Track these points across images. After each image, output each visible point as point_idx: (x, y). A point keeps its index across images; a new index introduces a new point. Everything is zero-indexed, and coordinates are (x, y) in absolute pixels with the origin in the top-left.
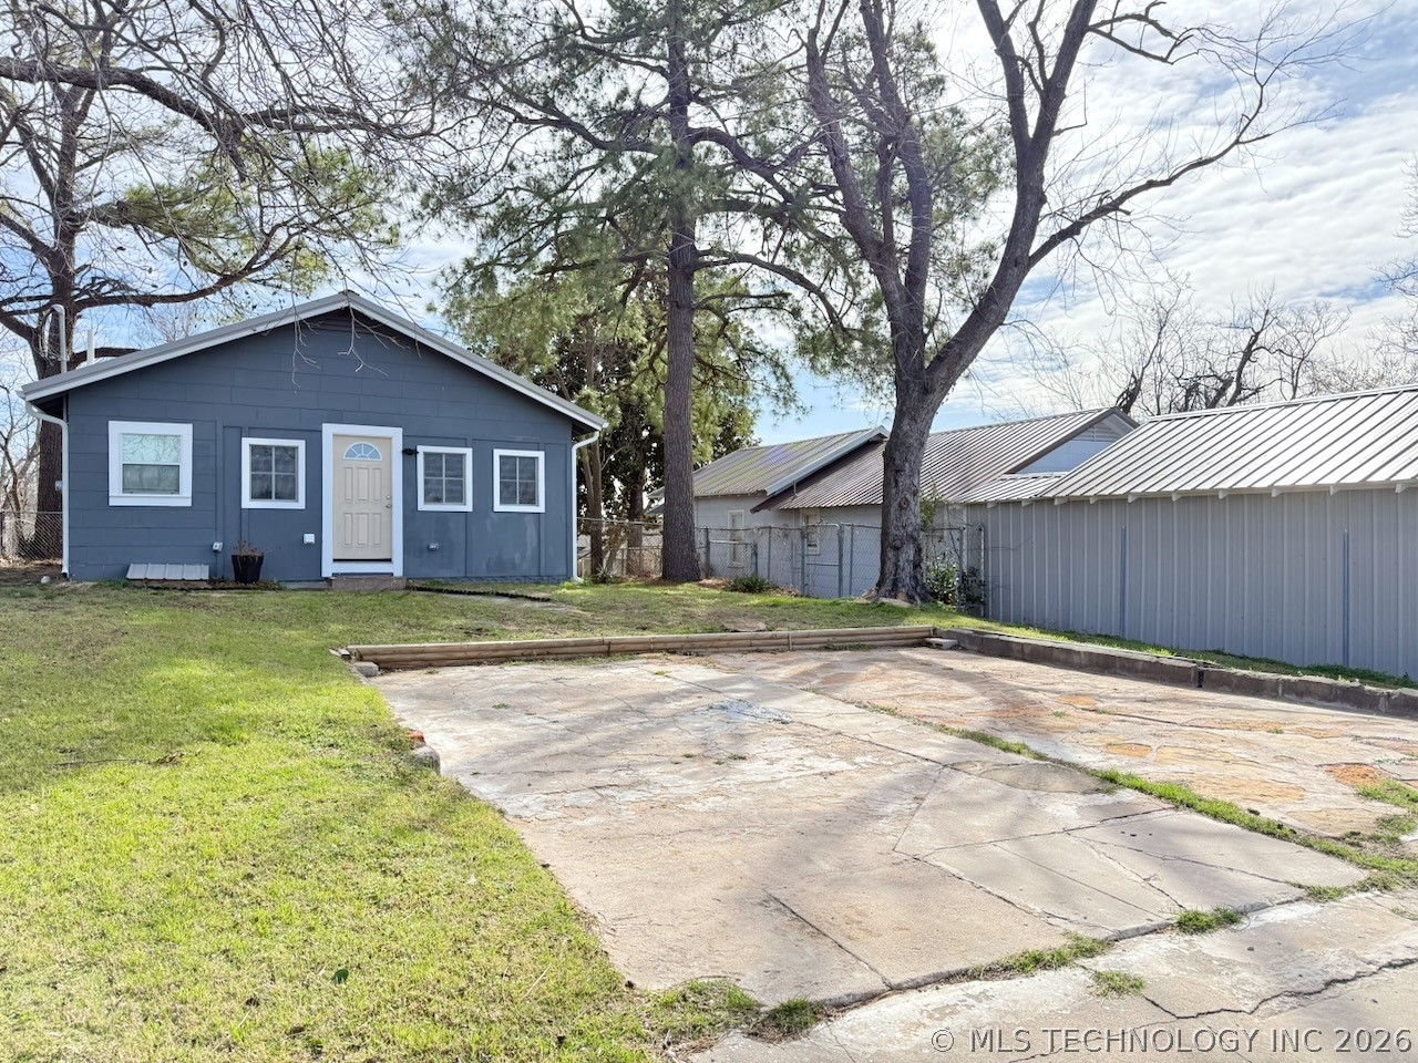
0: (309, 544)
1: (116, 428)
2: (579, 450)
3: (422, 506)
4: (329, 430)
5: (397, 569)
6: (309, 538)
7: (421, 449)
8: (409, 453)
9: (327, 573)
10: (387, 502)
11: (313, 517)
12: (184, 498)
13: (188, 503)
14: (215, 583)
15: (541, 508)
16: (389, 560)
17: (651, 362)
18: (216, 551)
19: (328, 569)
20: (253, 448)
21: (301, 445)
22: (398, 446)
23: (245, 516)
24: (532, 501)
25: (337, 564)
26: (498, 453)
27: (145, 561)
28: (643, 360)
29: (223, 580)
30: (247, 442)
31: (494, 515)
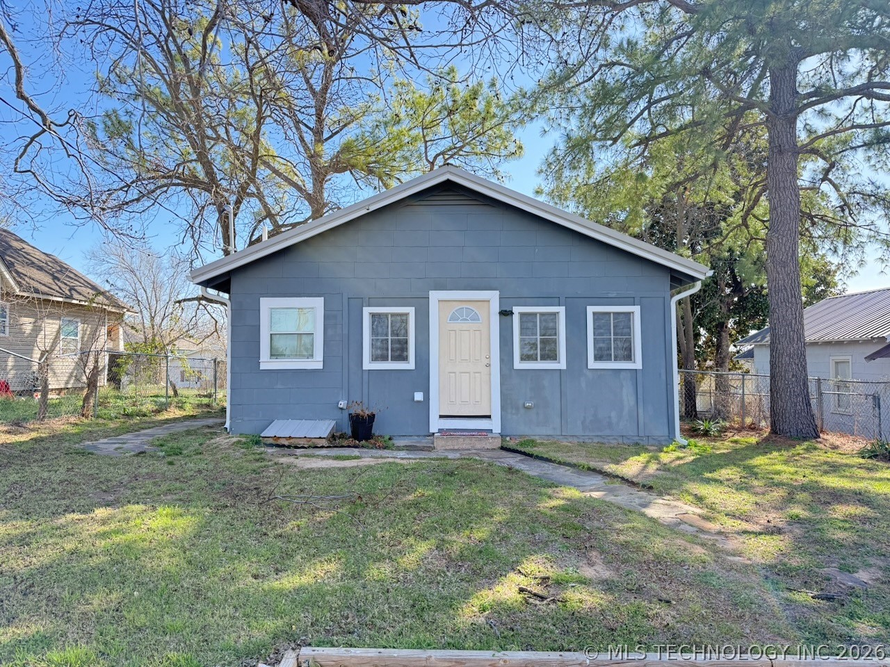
0: (418, 402)
1: (266, 304)
2: (679, 302)
3: (518, 364)
4: (435, 296)
5: (495, 425)
6: (419, 396)
7: (517, 310)
8: (505, 314)
9: (433, 429)
10: (487, 361)
11: (421, 377)
12: (316, 363)
13: (320, 366)
14: (335, 440)
15: (637, 364)
16: (489, 417)
17: (744, 219)
18: (342, 409)
19: (435, 425)
20: (373, 315)
21: (411, 311)
22: (495, 307)
23: (366, 377)
24: (629, 357)
25: (443, 420)
26: (591, 310)
27: (287, 416)
28: (736, 219)
29: (342, 436)
30: (367, 311)
31: (589, 373)
